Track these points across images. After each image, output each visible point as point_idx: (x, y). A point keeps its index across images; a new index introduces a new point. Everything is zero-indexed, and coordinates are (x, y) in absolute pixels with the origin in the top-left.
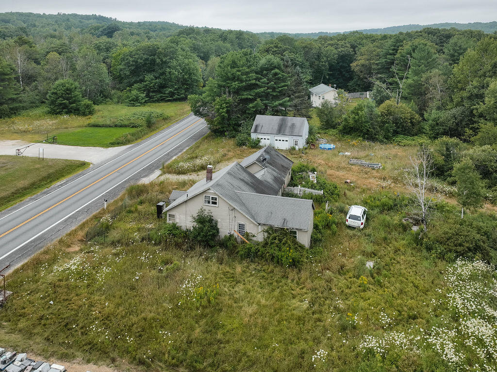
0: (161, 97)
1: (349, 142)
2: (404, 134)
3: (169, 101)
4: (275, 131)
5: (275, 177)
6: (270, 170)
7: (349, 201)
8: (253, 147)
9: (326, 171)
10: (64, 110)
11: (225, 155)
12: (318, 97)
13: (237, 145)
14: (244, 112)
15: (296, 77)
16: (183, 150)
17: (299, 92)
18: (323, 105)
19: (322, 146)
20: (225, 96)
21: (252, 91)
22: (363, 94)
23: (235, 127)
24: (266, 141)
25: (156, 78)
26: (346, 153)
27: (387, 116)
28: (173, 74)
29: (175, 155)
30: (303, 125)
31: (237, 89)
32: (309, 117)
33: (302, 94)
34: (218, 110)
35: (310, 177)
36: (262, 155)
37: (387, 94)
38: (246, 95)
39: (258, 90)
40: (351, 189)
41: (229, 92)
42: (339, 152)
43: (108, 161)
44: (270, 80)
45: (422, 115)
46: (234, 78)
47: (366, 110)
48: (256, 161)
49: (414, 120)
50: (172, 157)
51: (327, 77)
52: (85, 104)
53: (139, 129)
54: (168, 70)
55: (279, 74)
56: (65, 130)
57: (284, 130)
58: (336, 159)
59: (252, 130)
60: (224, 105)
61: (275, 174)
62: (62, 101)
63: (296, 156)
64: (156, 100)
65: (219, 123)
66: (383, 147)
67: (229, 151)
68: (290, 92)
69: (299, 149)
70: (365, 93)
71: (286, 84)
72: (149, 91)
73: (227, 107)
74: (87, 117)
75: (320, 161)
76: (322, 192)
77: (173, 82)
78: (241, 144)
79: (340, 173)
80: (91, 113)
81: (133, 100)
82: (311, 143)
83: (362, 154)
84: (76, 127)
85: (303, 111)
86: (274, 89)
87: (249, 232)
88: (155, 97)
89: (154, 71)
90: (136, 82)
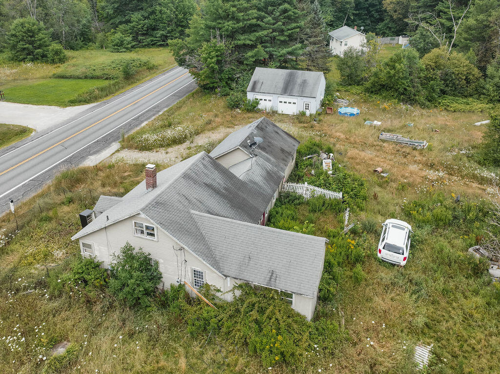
0: (152, 41)
1: (378, 105)
2: (454, 95)
3: (161, 45)
4: (280, 91)
5: (268, 172)
6: (261, 161)
7: (380, 207)
8: (249, 111)
9: (346, 151)
10: (28, 57)
11: (209, 122)
12: (339, 43)
13: (228, 107)
14: (241, 63)
15: (313, 15)
16: (159, 111)
17: (316, 36)
18: (345, 54)
19: (343, 110)
20: (214, 41)
21: (253, 34)
22: (394, 39)
23: (229, 82)
24: (266, 103)
25: (145, 18)
26: (375, 122)
27: (434, 70)
28: (165, 13)
29: (146, 120)
30: (317, 82)
31: (232, 32)
32: (327, 70)
33: (319, 38)
34: (206, 59)
35: (324, 163)
36: (251, 136)
37: (435, 39)
38: (243, 39)
39: (260, 33)
40: (383, 184)
41: (221, 36)
42: (365, 120)
43: (57, 127)
44: (276, 20)
45: (483, 69)
46: (227, 16)
47: (405, 61)
48: (240, 145)
49: (471, 77)
50: (142, 122)
51: (352, 18)
52: (53, 50)
53: (112, 82)
54: (158, 8)
55: (290, 10)
56: (24, 82)
57: (292, 90)
58: (361, 131)
59: (249, 88)
60: (213, 54)
61: (269, 166)
62: (23, 45)
63: (306, 125)
64: (146, 45)
65: (208, 77)
66: (424, 112)
67: (216, 116)
68: (304, 37)
69: (311, 115)
70: (397, 38)
71: (298, 24)
72: (137, 34)
73: (217, 56)
74: (56, 66)
75: (338, 134)
76: (340, 195)
77: (165, 23)
78: (235, 105)
79: (368, 154)
80: (62, 60)
81: (117, 45)
82: (327, 106)
83: (397, 123)
84: (39, 78)
85: (320, 62)
86: (282, 32)
87: (210, 284)
88: (144, 41)
89: (142, 9)
90: (121, 23)
